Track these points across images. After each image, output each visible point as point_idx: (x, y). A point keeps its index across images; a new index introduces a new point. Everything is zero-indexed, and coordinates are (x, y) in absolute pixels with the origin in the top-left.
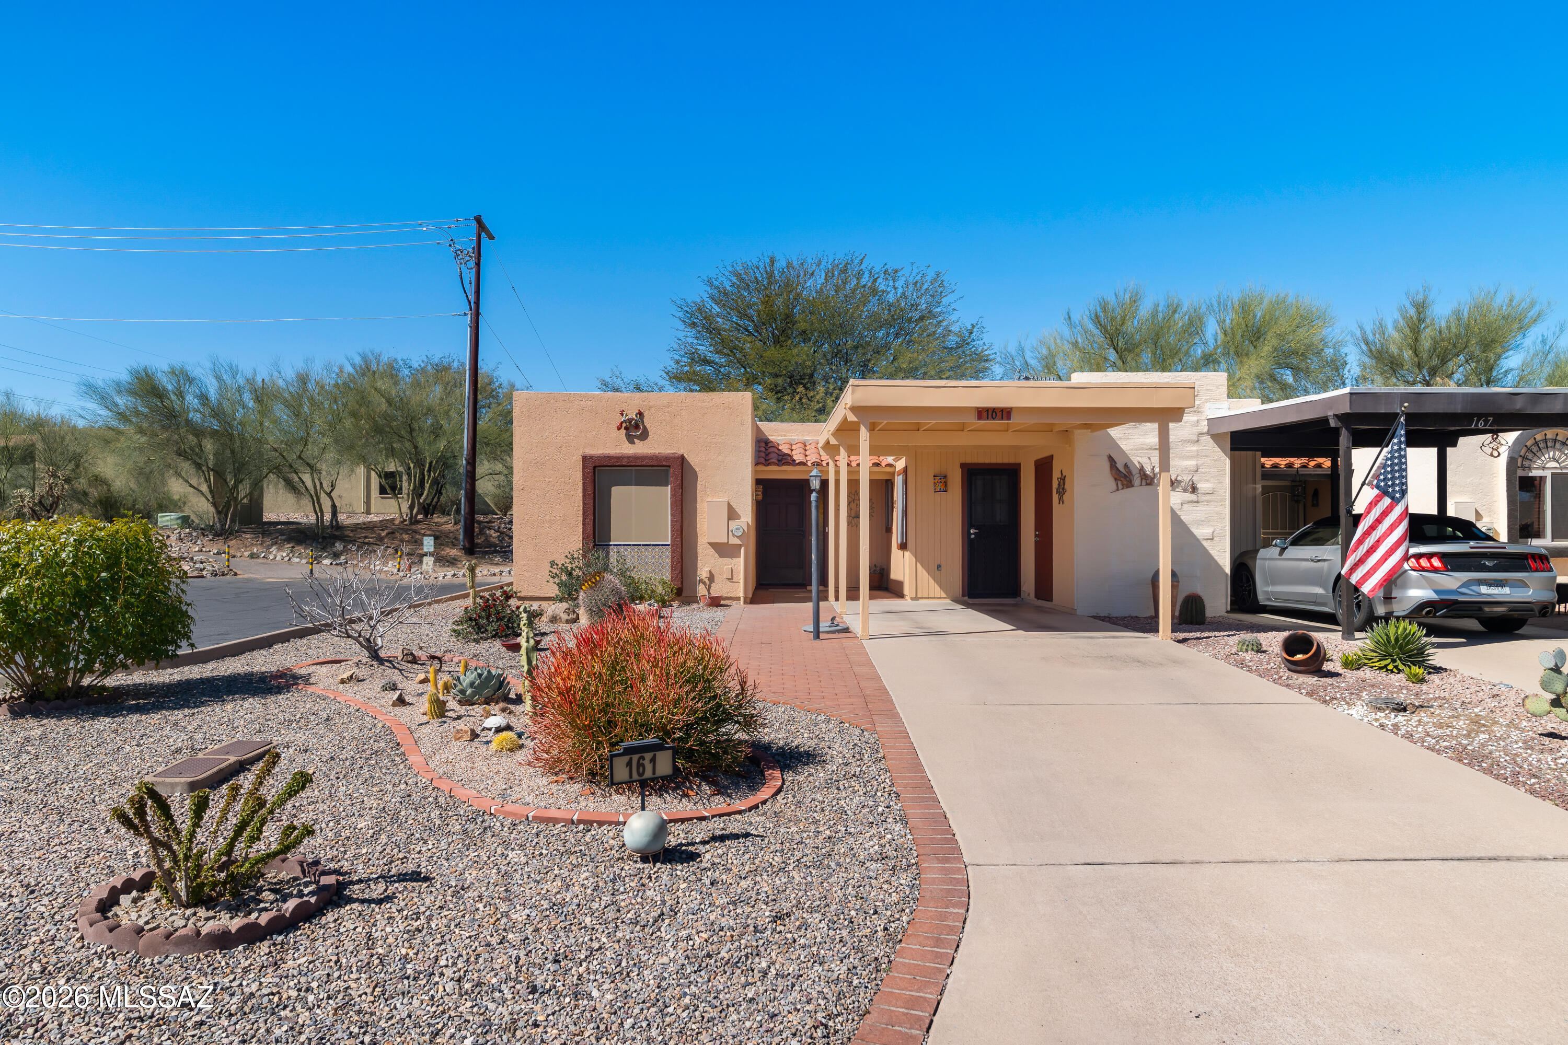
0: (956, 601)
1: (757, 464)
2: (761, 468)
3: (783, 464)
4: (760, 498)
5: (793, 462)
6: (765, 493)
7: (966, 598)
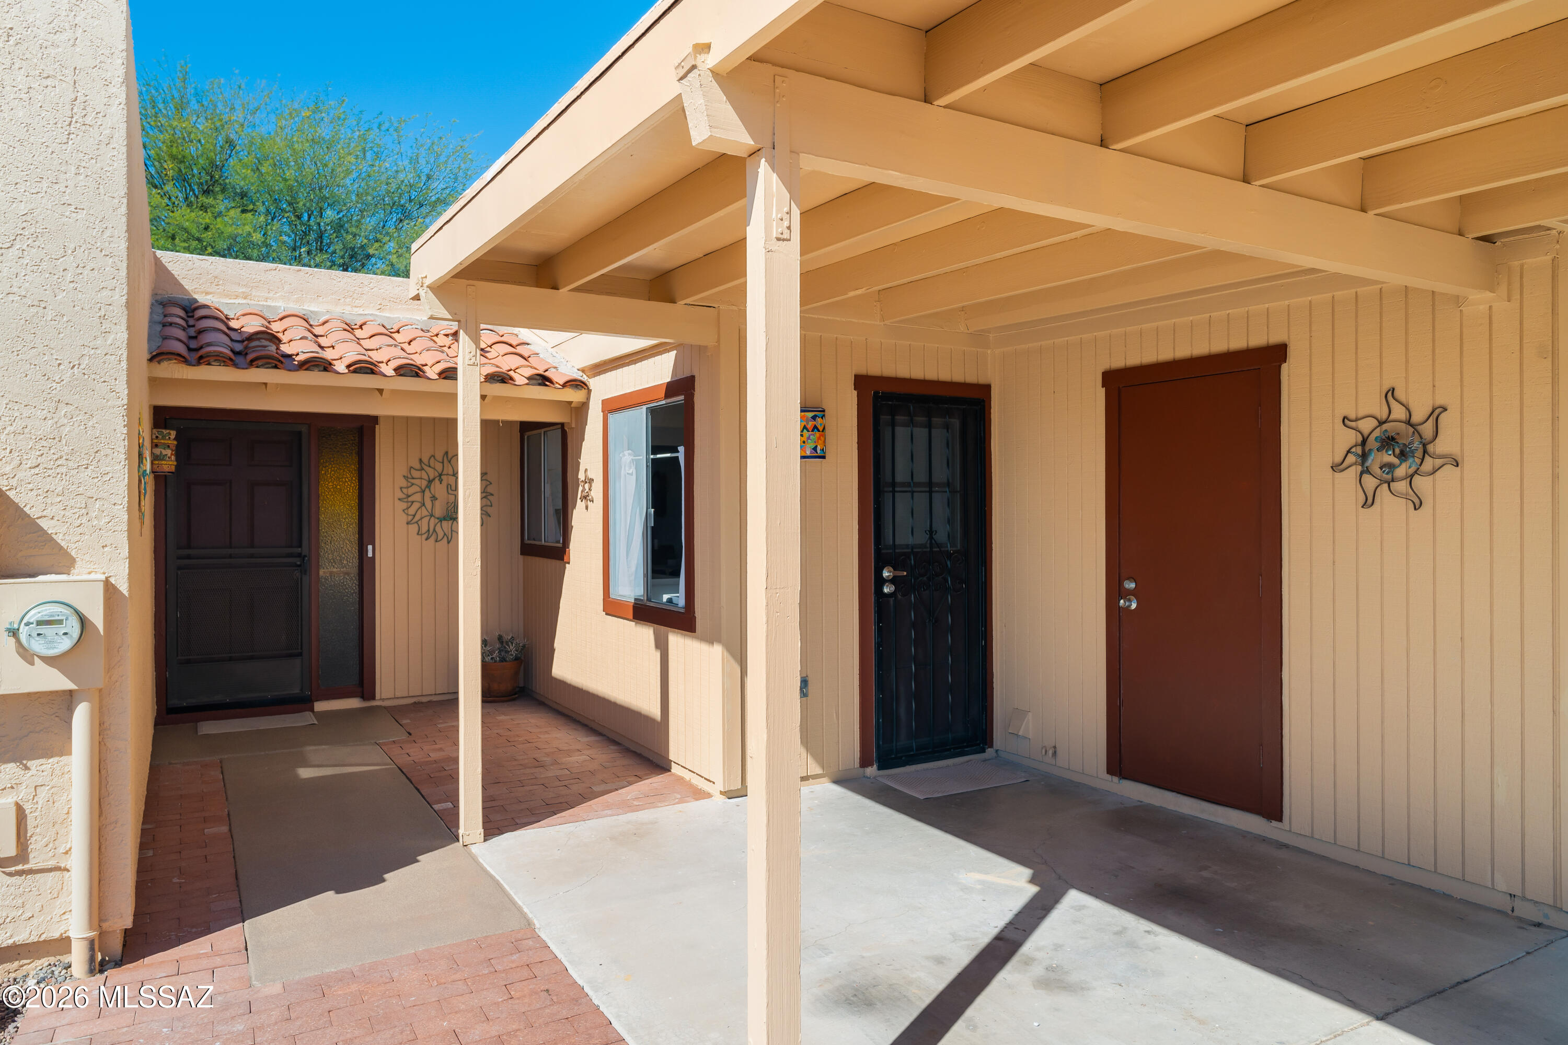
0: (841, 781)
1: (156, 357)
2: (172, 370)
3: (252, 363)
4: (169, 465)
5: (281, 361)
6: (183, 451)
7: (871, 770)
